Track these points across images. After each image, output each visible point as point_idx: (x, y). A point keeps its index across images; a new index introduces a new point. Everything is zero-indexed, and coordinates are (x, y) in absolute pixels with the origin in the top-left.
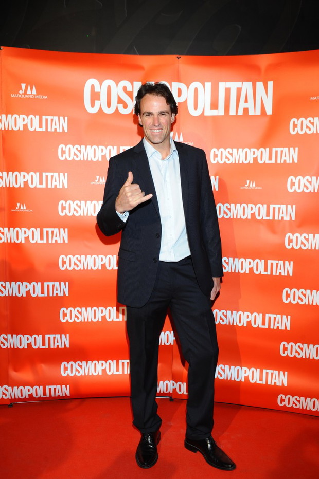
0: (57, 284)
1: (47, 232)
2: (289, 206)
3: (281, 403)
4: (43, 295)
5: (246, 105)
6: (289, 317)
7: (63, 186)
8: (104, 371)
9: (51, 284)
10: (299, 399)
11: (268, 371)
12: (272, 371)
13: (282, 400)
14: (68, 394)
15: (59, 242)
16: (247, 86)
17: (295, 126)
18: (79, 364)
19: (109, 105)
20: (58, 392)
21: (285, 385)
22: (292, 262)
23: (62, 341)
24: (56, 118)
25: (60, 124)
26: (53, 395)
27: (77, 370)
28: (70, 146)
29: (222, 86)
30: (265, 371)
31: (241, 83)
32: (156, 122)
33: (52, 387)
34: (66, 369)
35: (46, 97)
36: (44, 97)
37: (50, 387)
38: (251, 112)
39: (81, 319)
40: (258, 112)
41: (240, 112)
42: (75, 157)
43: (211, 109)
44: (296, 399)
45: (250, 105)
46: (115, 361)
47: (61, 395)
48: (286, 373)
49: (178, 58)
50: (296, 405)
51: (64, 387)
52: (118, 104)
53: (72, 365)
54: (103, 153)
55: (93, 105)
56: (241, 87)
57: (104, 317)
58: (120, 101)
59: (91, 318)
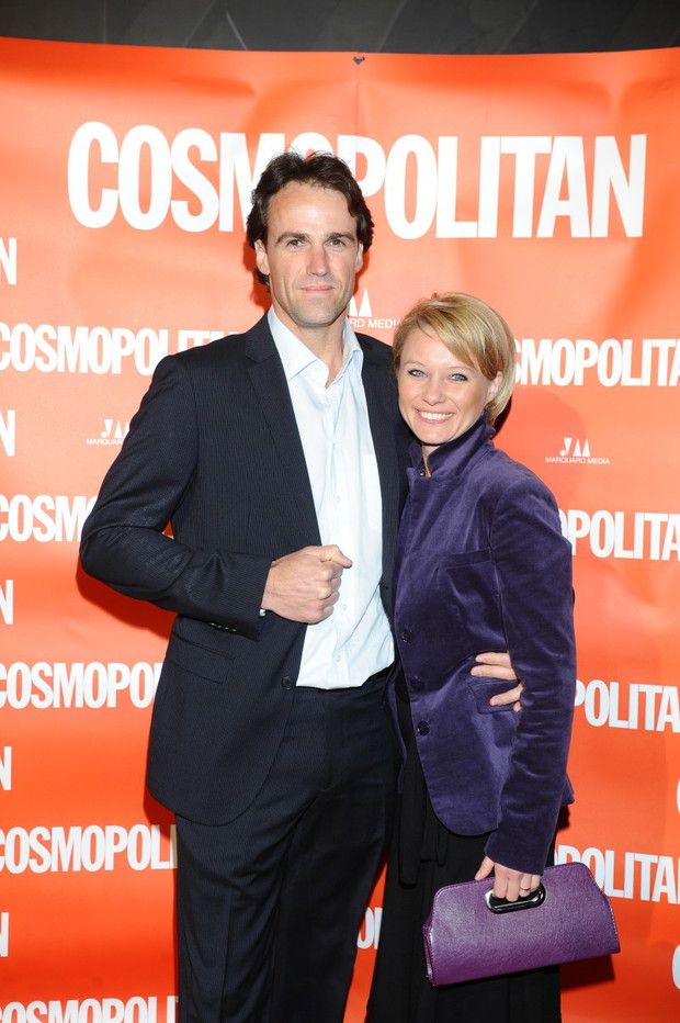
5: (563, 208)
7: (2, 449)
16: (567, 150)
18: (36, 1011)
19: (145, 204)
28: (21, 327)
29: (492, 148)
31: (549, 139)
32: (320, 261)
38: (579, 230)
39: (50, 863)
40: (601, 230)
41: (546, 230)
42: (40, 361)
43: (457, 219)
45: (575, 208)
46: (153, 1000)
49: (358, 61)
52: (173, 202)
53: (15, 1012)
54: (127, 352)
55: (95, 203)
56: (549, 151)
57: (121, 858)
58: (180, 191)
59: (82, 861)
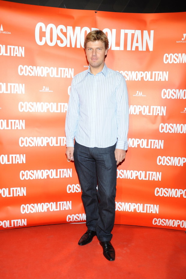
0: (18, 156)
1: (11, 122)
2: (162, 107)
3: (155, 223)
4: (9, 163)
5: (137, 45)
6: (161, 173)
7: (22, 92)
8: (48, 209)
9: (14, 156)
10: (165, 220)
11: (147, 205)
12: (150, 205)
13: (155, 221)
14: (26, 224)
15: (19, 128)
16: (138, 33)
17: (167, 58)
18: (32, 206)
19: (51, 41)
20: (19, 224)
21: (158, 213)
22: (163, 141)
23: (22, 192)
24: (16, 47)
25: (19, 51)
26: (16, 225)
27: (31, 209)
28: (25, 66)
29: (123, 32)
30: (145, 205)
31: (134, 30)
33: (15, 221)
34: (24, 209)
35: (10, 33)
36: (8, 33)
37: (14, 220)
38: (140, 49)
39: (34, 177)
40: (145, 49)
41: (134, 49)
42: (29, 73)
43: (116, 46)
44: (164, 221)
45: (139, 45)
46: (55, 203)
47: (21, 225)
48: (158, 206)
49: (96, 12)
50: (163, 224)
51: (23, 220)
52: (57, 41)
53: (28, 206)
54: (48, 72)
55: (41, 40)
56: (134, 33)
57: (48, 176)
58: (59, 38)
59: (40, 177)
